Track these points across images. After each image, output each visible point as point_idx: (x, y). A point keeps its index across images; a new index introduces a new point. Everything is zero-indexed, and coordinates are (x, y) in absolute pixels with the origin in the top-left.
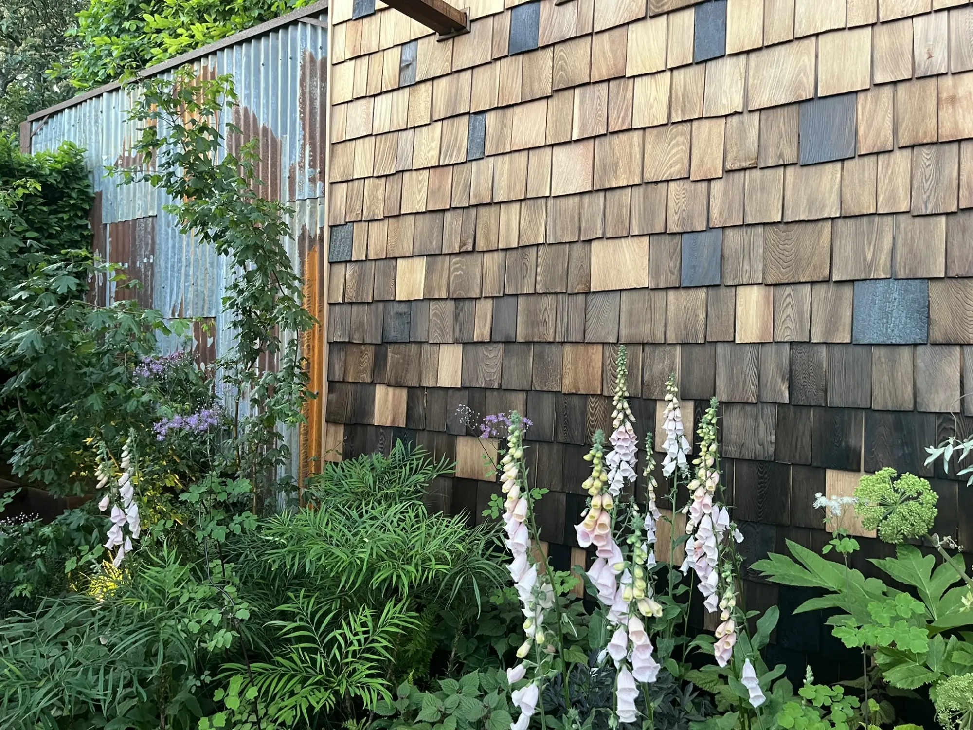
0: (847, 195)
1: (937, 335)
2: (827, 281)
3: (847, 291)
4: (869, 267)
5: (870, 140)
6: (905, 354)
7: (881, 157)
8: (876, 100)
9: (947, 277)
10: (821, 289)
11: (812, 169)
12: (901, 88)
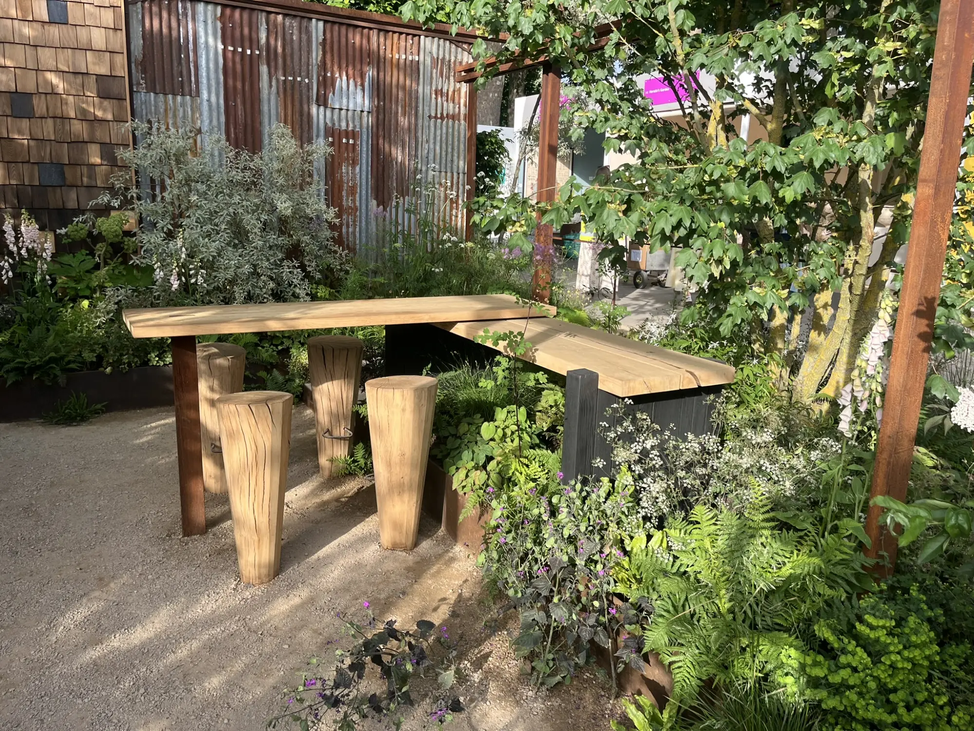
0: (33, 132)
1: (68, 183)
2: (28, 162)
3: (36, 167)
4: (43, 158)
5: (39, 112)
6: (58, 190)
7: (44, 120)
8: (40, 98)
9: (69, 164)
10: (26, 166)
11: (18, 120)
12: (48, 96)
